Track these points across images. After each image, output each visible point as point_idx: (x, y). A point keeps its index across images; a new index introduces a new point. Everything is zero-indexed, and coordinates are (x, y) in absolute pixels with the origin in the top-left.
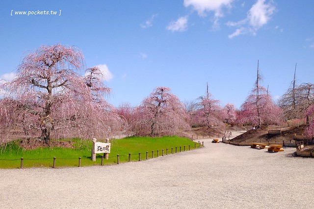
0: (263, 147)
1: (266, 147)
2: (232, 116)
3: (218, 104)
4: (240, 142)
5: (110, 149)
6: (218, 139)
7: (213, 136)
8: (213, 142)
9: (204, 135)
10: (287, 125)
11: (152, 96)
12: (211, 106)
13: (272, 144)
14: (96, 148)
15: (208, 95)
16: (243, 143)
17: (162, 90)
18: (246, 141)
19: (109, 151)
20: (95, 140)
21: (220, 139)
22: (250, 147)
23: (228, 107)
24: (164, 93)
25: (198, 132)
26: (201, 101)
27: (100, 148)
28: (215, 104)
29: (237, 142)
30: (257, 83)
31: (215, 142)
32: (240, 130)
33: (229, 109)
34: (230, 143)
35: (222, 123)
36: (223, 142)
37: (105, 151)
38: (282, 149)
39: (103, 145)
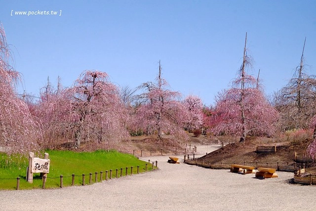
0: (250, 171)
1: (254, 171)
2: (195, 119)
3: (176, 99)
4: (213, 163)
5: (49, 168)
6: (177, 157)
7: (166, 153)
8: (169, 162)
9: (152, 150)
10: (286, 138)
11: (79, 85)
12: (165, 101)
13: (262, 166)
14: (34, 165)
15: (160, 82)
16: (217, 165)
17: (95, 76)
18: (223, 162)
19: (48, 170)
20: (32, 154)
21: (180, 158)
22: (229, 170)
23: (190, 103)
24: (97, 80)
25: (141, 144)
26: (145, 90)
27: (38, 166)
28: (172, 98)
29: (208, 162)
30: (242, 69)
31: (172, 161)
32: (208, 143)
33: (192, 105)
34: (196, 165)
35: (182, 132)
36: (185, 162)
37: (44, 170)
38: (275, 174)
39: (42, 162)
